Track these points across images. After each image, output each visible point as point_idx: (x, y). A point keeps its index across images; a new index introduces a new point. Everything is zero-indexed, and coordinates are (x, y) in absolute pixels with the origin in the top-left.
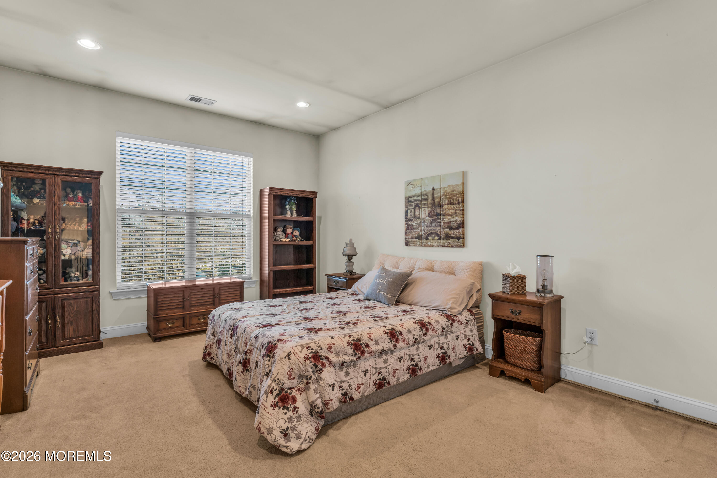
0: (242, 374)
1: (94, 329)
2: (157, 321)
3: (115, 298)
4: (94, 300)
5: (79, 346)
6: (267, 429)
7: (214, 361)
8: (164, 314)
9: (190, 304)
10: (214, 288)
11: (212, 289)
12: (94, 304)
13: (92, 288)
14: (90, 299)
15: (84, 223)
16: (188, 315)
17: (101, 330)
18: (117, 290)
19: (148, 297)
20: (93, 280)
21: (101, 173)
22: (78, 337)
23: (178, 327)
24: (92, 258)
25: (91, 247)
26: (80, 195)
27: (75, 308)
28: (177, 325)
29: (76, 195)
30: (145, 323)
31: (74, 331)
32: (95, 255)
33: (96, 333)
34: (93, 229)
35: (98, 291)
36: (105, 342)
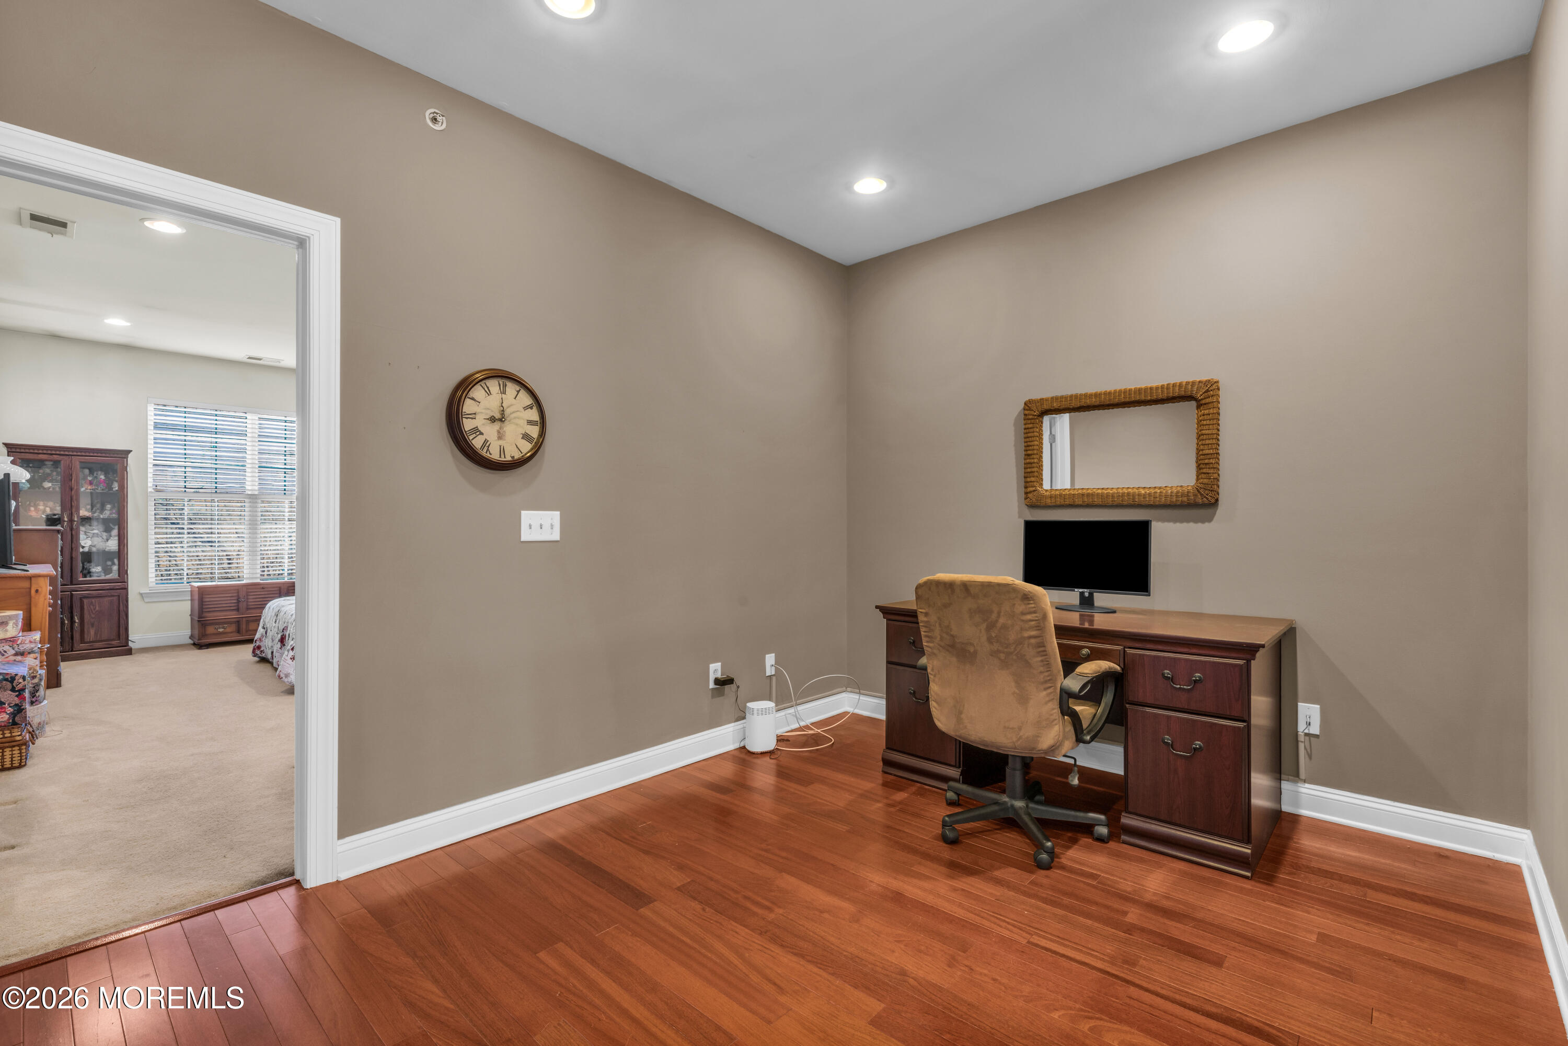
0: (280, 650)
1: (121, 632)
2: (202, 625)
3: (147, 600)
4: (120, 598)
5: (102, 652)
6: (285, 674)
7: (264, 654)
8: (210, 616)
9: (247, 605)
10: (280, 587)
11: (279, 589)
12: (121, 604)
13: (118, 585)
14: (115, 598)
15: (106, 510)
16: (244, 619)
17: (130, 639)
18: (150, 590)
19: (192, 600)
20: (119, 576)
21: (130, 451)
22: (102, 641)
23: (231, 632)
24: (117, 550)
25: (117, 538)
26: (102, 477)
27: (97, 608)
28: (228, 630)
29: (96, 477)
30: (188, 632)
31: (96, 634)
32: (122, 547)
33: (123, 637)
34: (119, 516)
35: (126, 589)
36: (134, 649)
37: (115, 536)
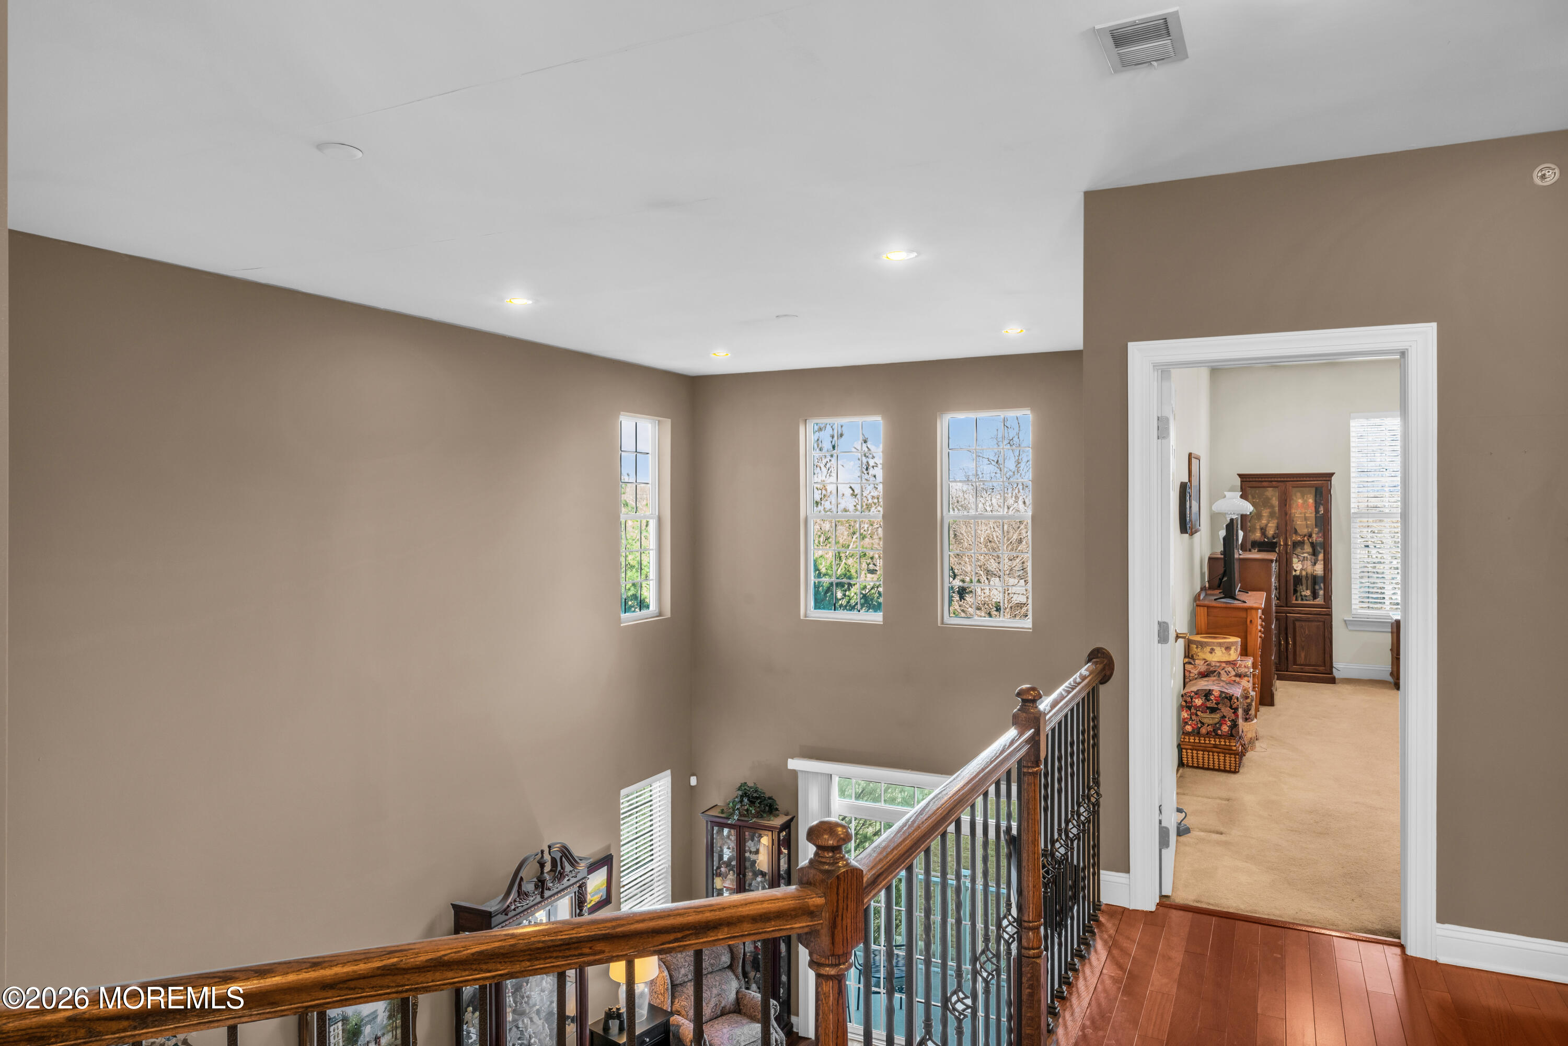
1: (1326, 659)
3: (1350, 628)
4: (1326, 624)
5: (1311, 676)
12: (1327, 630)
13: (1324, 611)
14: (1321, 623)
15: (1314, 533)
17: (1334, 666)
18: (1353, 618)
19: (1392, 632)
20: (1324, 601)
21: (1333, 474)
22: (1309, 665)
24: (1323, 575)
25: (1322, 562)
27: (1307, 632)
30: (1389, 668)
31: (1305, 657)
32: (1327, 572)
33: (1328, 664)
34: (1324, 540)
35: (1330, 615)
36: (1338, 679)
37: (1321, 560)
